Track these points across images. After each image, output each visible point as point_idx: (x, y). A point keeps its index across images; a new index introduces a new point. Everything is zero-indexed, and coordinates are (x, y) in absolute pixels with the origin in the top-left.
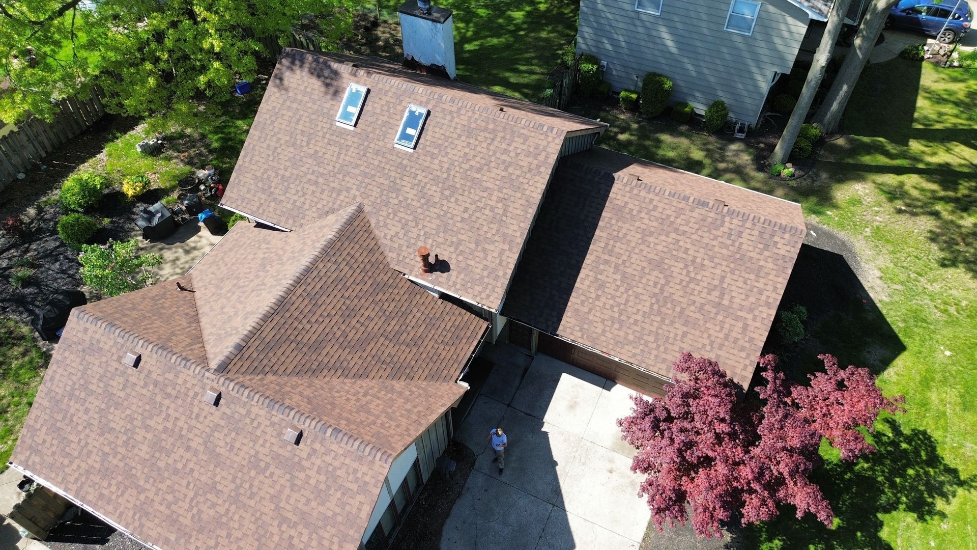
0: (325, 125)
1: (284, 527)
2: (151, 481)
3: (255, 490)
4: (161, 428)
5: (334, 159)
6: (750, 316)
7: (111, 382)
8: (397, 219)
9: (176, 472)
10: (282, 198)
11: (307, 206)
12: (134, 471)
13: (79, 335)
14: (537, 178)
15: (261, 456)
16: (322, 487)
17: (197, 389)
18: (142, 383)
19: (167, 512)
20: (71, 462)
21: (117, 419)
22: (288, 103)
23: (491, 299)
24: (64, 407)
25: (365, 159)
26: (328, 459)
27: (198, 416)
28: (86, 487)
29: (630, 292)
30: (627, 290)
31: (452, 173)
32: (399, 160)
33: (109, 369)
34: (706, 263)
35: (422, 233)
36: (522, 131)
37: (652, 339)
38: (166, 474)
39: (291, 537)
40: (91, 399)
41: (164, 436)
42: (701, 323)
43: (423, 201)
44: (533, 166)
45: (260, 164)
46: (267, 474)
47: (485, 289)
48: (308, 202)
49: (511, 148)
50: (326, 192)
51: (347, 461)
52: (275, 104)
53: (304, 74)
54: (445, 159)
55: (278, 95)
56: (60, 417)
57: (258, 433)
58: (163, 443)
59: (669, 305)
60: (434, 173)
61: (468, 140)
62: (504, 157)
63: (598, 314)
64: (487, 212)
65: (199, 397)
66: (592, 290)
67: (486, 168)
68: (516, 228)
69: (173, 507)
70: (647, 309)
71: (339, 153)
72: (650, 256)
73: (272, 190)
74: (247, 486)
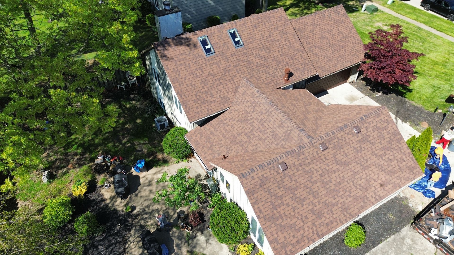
0: (202, 61)
1: (384, 158)
2: (336, 197)
3: (365, 158)
4: (319, 177)
5: (219, 69)
6: (352, 34)
7: (284, 184)
8: (261, 72)
9: (339, 183)
10: (213, 99)
11: (226, 94)
12: (327, 202)
13: (252, 182)
14: (288, 26)
15: (356, 146)
16: (379, 134)
17: (316, 150)
18: (295, 171)
19: (352, 198)
20: (304, 229)
21: (301, 193)
22: (178, 63)
23: (312, 72)
24: (278, 215)
25: (229, 61)
26: (372, 125)
27: (325, 158)
28: (319, 230)
29: (324, 50)
30: (323, 50)
31: (263, 43)
32: (242, 52)
33: (278, 180)
34: (331, 28)
35: (273, 70)
36: (270, 15)
37: (340, 58)
38: (337, 188)
39: (388, 158)
40: (284, 199)
41: (323, 178)
42: (345, 44)
43: (263, 59)
44: (284, 24)
45: (191, 94)
46: (363, 149)
47: (308, 70)
48: (225, 92)
49: (273, 23)
50: (228, 83)
51: (377, 120)
52: (173, 67)
53: (173, 48)
54: (257, 41)
55: (170, 63)
56: (280, 220)
57: (348, 141)
58: (325, 180)
59: (335, 46)
60: (257, 47)
61: (257, 29)
62: (273, 27)
63: (323, 63)
64: (285, 47)
65: (319, 152)
66: (315, 58)
67: (271, 34)
68: (298, 45)
69: (352, 195)
70: (332, 52)
71: (219, 66)
72: (319, 36)
73: (206, 99)
74: (362, 160)
